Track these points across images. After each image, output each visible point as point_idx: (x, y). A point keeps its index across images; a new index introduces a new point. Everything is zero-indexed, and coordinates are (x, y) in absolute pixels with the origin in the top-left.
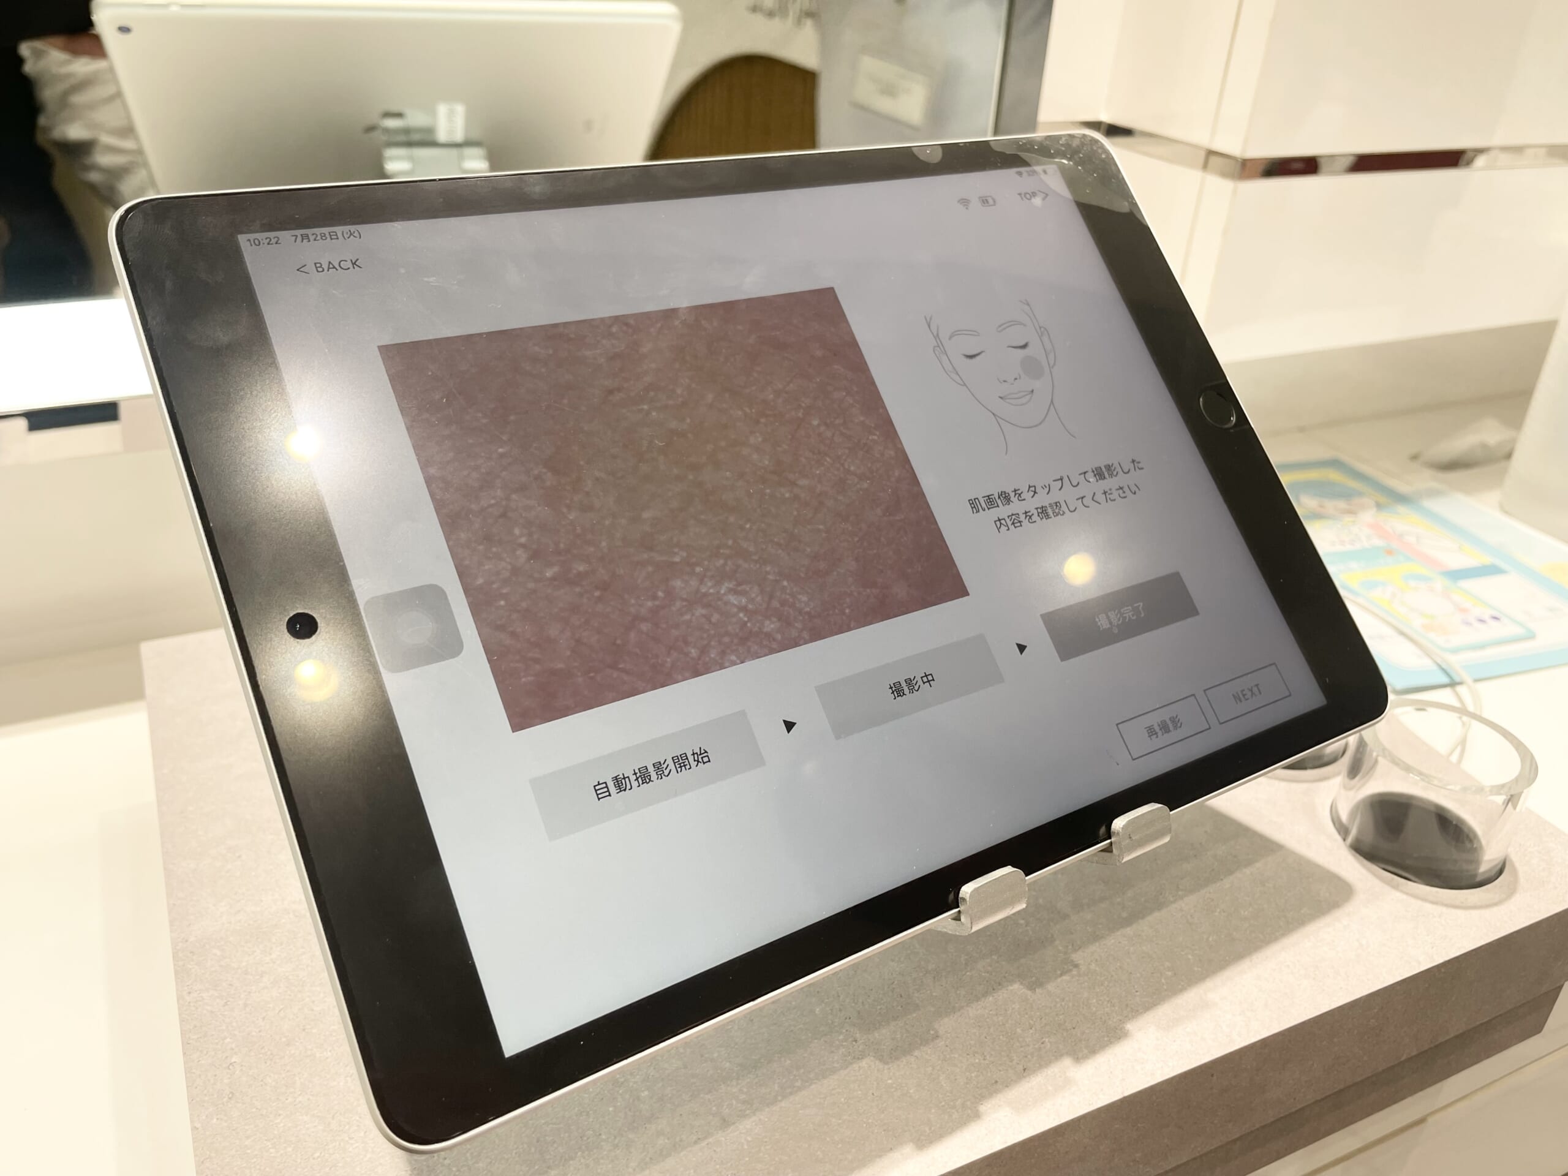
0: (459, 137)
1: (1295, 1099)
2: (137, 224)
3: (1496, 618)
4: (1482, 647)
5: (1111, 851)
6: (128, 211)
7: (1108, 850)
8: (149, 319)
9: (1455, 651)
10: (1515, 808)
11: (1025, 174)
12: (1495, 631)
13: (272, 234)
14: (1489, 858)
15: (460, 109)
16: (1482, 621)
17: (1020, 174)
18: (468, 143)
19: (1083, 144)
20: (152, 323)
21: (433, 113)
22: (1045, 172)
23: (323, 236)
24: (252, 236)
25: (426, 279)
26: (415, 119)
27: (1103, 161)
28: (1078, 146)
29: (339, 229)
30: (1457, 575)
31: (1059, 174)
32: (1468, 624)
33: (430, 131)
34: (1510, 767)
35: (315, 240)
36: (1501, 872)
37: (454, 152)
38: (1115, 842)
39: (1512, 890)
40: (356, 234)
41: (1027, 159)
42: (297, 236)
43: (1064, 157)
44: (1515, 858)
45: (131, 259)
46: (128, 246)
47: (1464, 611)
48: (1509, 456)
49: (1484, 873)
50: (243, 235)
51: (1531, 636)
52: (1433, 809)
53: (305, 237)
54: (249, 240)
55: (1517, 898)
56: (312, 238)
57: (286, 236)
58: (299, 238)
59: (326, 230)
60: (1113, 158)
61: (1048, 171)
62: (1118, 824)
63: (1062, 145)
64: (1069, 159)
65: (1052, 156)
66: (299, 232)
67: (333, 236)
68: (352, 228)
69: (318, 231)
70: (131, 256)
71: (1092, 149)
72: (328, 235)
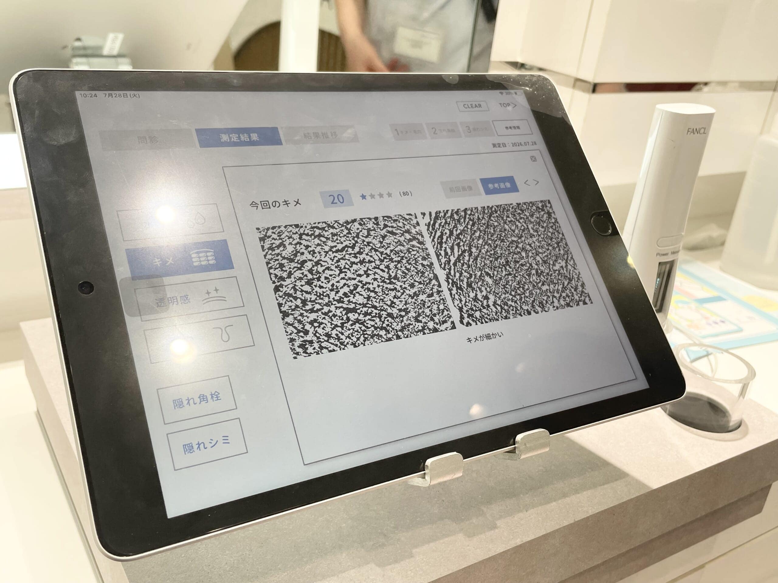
0: (115, 52)
1: (650, 533)
2: (24, 81)
3: (723, 322)
4: (717, 335)
5: (515, 453)
6: (20, 76)
7: (513, 451)
8: (25, 129)
9: (704, 337)
10: (744, 398)
11: (504, 94)
12: (723, 328)
13: (93, 93)
14: (734, 418)
15: (121, 36)
16: (716, 323)
17: (502, 93)
18: (119, 56)
19: (538, 80)
20: (27, 130)
21: (105, 38)
22: (516, 93)
23: (120, 96)
24: (83, 92)
25: (171, 121)
26: (89, 41)
27: (549, 90)
28: (535, 81)
29: (128, 93)
30: (703, 301)
31: (524, 95)
32: (710, 324)
33: (100, 48)
34: (744, 372)
35: (115, 97)
36: (739, 427)
37: (113, 60)
38: (517, 447)
39: (746, 434)
40: (137, 96)
41: (505, 85)
42: (106, 94)
43: (527, 86)
44: (746, 419)
45: (19, 98)
46: (18, 92)
47: (706, 318)
48: (723, 244)
49: (733, 426)
50: (78, 92)
51: (740, 330)
52: (706, 399)
53: (110, 95)
54: (81, 94)
55: (749, 437)
56: (114, 96)
57: (100, 94)
58: (107, 95)
59: (122, 93)
60: (555, 89)
61: (518, 93)
62: (519, 437)
63: (527, 80)
64: (530, 88)
65: (521, 85)
66: (107, 92)
67: (125, 96)
68: (136, 93)
69: (118, 92)
70: (19, 97)
71: (543, 83)
72: (122, 95)
